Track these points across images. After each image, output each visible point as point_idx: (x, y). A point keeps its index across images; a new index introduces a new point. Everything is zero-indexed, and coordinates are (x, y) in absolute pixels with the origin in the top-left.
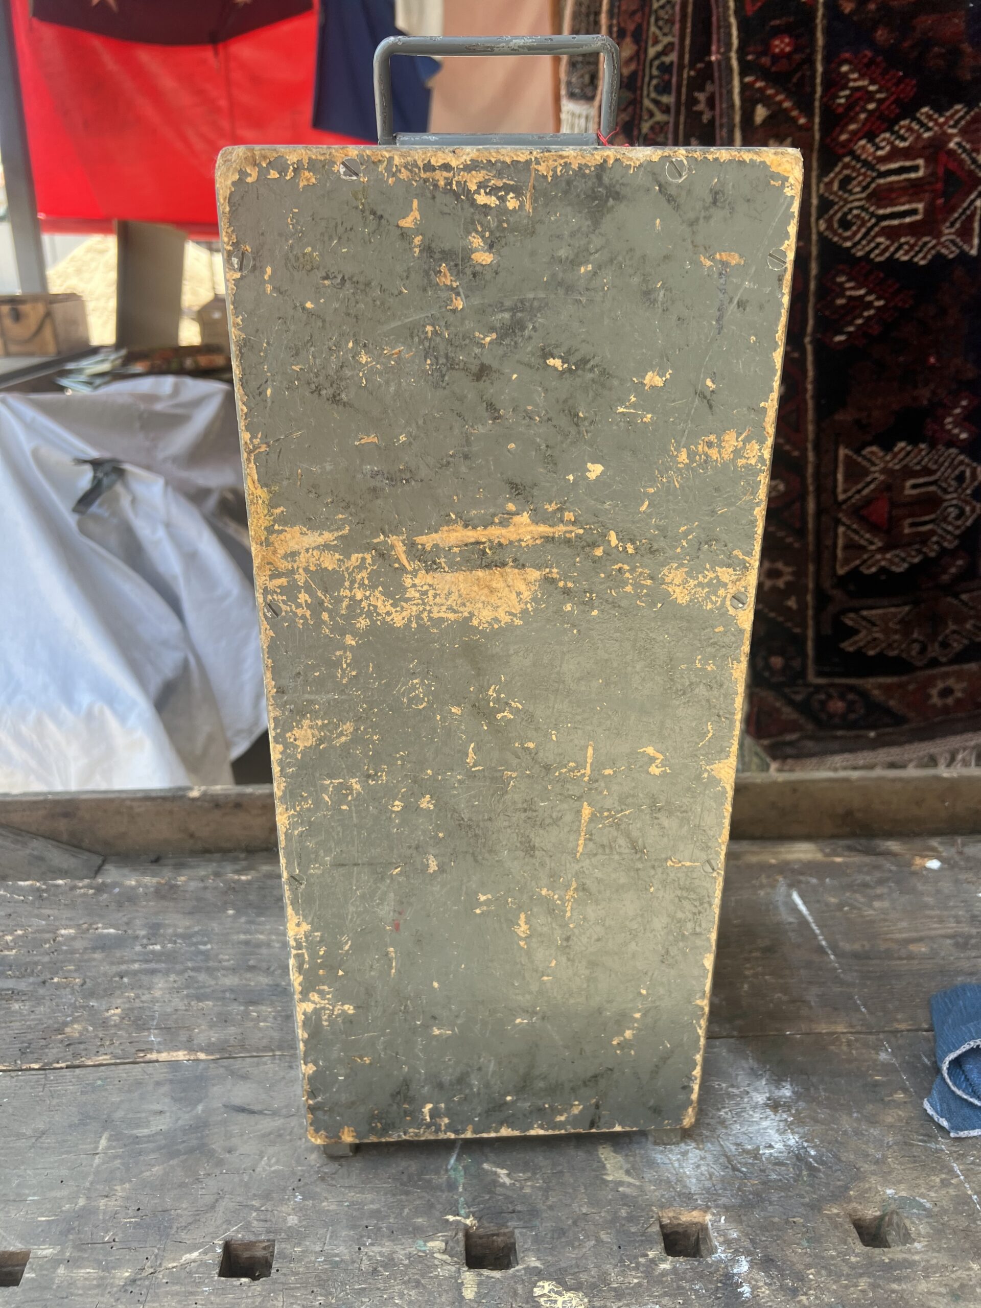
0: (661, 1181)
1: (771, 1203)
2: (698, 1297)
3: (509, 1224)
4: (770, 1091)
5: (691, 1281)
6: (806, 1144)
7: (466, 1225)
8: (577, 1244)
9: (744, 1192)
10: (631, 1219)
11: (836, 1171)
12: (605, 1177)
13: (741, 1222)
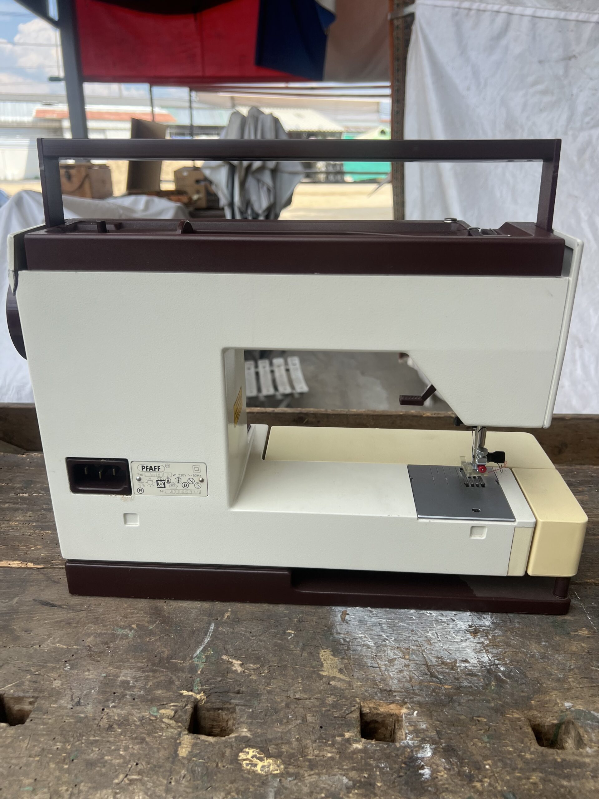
0: (368, 679)
1: (460, 704)
2: (383, 773)
3: (232, 701)
4: (472, 621)
5: (379, 760)
6: (497, 662)
7: (196, 699)
8: (285, 721)
9: (437, 694)
10: (335, 706)
11: (521, 684)
12: (321, 673)
13: (431, 716)
